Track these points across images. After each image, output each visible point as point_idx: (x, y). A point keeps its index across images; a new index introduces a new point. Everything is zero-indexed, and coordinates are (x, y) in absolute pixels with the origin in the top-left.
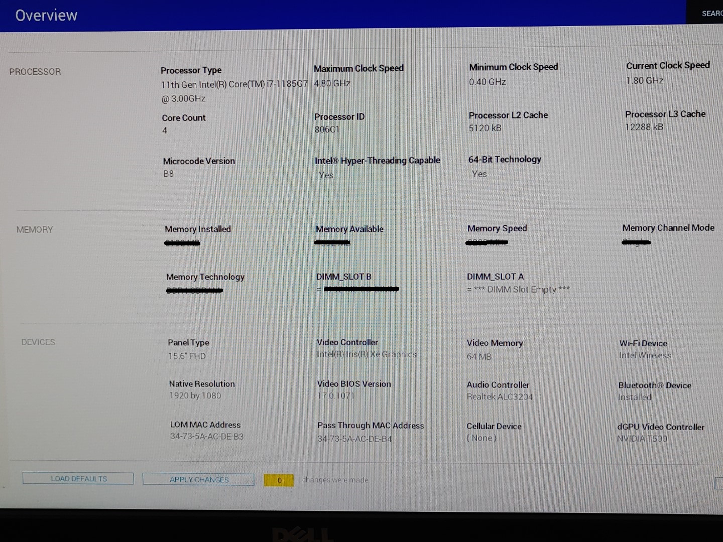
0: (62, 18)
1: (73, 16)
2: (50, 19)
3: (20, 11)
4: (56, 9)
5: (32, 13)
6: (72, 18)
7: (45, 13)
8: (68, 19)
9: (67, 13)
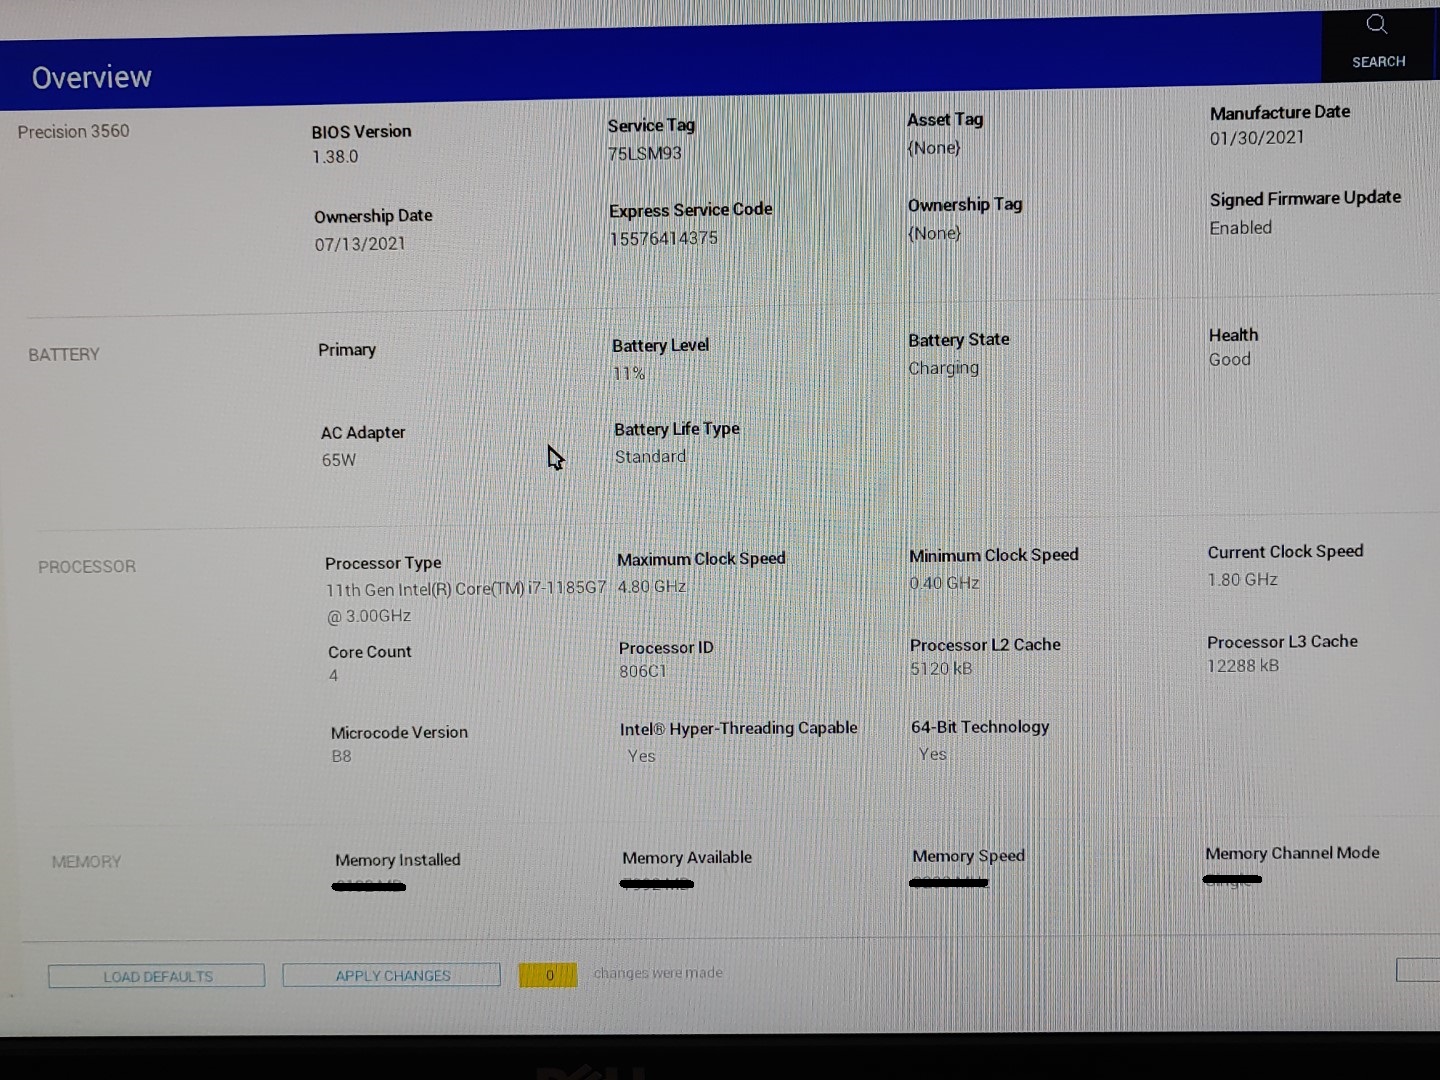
0: (121, 82)
1: (143, 79)
2: (100, 85)
3: (41, 71)
4: (110, 65)
5: (64, 74)
6: (141, 81)
7: (90, 73)
8: (133, 85)
9: (132, 72)
